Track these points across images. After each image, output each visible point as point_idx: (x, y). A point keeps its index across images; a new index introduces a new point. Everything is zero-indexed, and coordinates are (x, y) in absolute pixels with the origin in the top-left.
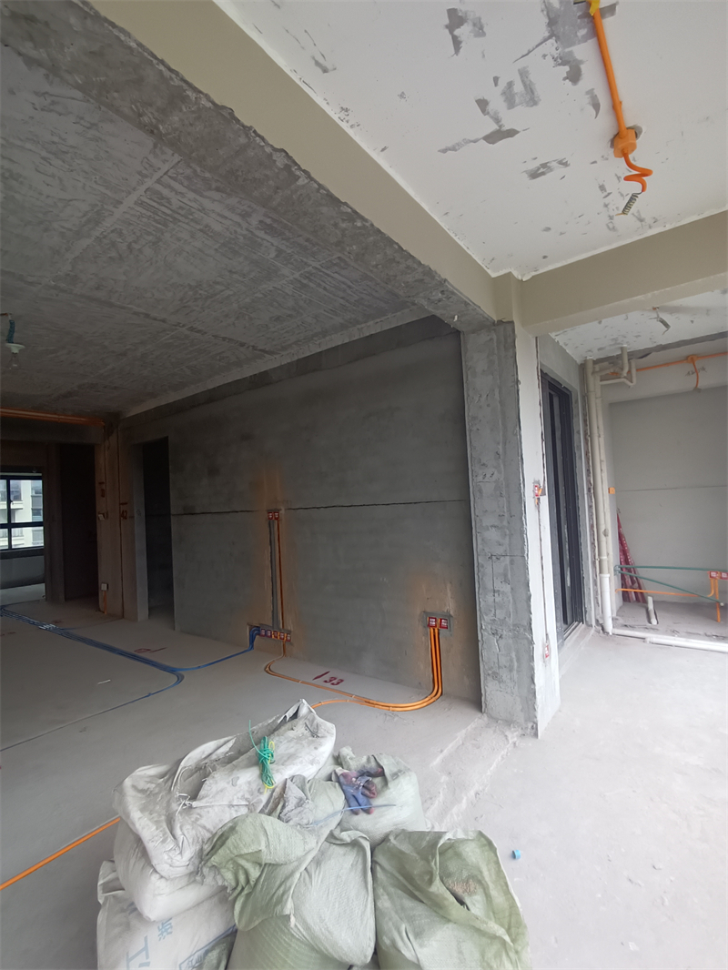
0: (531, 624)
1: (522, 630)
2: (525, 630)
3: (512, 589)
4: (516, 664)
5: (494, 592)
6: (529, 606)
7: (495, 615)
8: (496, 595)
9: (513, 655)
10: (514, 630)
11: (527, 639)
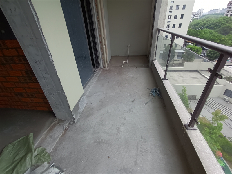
0: (63, 90)
1: (60, 92)
2: (61, 92)
3: (51, 76)
4: (62, 103)
5: (44, 78)
6: (60, 83)
7: (48, 87)
8: (45, 79)
9: (60, 101)
10: (58, 92)
11: (63, 95)
